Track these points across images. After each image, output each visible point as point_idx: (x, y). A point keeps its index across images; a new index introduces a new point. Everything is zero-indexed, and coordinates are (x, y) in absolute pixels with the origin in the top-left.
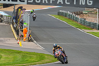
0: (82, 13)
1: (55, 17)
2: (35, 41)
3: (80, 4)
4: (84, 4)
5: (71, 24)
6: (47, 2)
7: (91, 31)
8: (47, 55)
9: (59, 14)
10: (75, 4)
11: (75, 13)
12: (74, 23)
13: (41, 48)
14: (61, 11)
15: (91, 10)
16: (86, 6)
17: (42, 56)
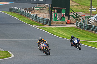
0: (34, 10)
5: (23, 20)
7: (43, 27)
9: (11, 10)
11: (26, 9)
12: (26, 19)
14: (12, 7)
15: (42, 6)
16: (38, 2)
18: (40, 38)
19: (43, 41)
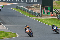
0: (31, 7)
1: (14, 9)
2: (3, 25)
3: (30, 2)
4: (32, 1)
5: (24, 14)
6: (10, 1)
7: (37, 18)
8: (10, 33)
9: (17, 8)
10: (27, 1)
11: (27, 7)
12: (26, 13)
13: (6, 28)
14: (18, 6)
15: (36, 5)
16: (34, 3)
17: (7, 33)
18: (26, 26)
19: (28, 27)
